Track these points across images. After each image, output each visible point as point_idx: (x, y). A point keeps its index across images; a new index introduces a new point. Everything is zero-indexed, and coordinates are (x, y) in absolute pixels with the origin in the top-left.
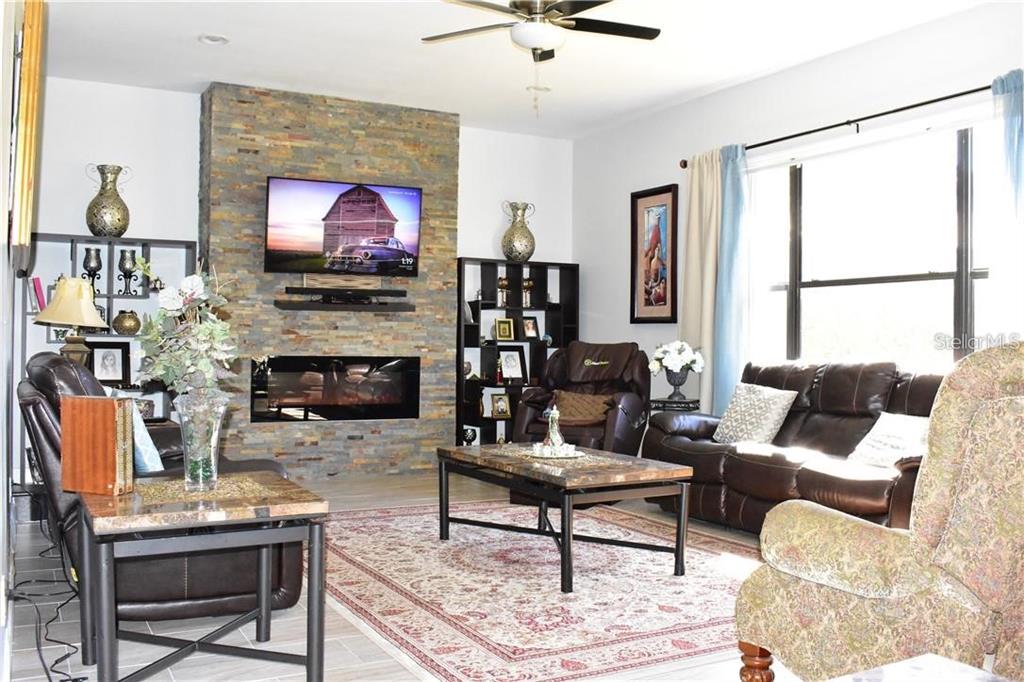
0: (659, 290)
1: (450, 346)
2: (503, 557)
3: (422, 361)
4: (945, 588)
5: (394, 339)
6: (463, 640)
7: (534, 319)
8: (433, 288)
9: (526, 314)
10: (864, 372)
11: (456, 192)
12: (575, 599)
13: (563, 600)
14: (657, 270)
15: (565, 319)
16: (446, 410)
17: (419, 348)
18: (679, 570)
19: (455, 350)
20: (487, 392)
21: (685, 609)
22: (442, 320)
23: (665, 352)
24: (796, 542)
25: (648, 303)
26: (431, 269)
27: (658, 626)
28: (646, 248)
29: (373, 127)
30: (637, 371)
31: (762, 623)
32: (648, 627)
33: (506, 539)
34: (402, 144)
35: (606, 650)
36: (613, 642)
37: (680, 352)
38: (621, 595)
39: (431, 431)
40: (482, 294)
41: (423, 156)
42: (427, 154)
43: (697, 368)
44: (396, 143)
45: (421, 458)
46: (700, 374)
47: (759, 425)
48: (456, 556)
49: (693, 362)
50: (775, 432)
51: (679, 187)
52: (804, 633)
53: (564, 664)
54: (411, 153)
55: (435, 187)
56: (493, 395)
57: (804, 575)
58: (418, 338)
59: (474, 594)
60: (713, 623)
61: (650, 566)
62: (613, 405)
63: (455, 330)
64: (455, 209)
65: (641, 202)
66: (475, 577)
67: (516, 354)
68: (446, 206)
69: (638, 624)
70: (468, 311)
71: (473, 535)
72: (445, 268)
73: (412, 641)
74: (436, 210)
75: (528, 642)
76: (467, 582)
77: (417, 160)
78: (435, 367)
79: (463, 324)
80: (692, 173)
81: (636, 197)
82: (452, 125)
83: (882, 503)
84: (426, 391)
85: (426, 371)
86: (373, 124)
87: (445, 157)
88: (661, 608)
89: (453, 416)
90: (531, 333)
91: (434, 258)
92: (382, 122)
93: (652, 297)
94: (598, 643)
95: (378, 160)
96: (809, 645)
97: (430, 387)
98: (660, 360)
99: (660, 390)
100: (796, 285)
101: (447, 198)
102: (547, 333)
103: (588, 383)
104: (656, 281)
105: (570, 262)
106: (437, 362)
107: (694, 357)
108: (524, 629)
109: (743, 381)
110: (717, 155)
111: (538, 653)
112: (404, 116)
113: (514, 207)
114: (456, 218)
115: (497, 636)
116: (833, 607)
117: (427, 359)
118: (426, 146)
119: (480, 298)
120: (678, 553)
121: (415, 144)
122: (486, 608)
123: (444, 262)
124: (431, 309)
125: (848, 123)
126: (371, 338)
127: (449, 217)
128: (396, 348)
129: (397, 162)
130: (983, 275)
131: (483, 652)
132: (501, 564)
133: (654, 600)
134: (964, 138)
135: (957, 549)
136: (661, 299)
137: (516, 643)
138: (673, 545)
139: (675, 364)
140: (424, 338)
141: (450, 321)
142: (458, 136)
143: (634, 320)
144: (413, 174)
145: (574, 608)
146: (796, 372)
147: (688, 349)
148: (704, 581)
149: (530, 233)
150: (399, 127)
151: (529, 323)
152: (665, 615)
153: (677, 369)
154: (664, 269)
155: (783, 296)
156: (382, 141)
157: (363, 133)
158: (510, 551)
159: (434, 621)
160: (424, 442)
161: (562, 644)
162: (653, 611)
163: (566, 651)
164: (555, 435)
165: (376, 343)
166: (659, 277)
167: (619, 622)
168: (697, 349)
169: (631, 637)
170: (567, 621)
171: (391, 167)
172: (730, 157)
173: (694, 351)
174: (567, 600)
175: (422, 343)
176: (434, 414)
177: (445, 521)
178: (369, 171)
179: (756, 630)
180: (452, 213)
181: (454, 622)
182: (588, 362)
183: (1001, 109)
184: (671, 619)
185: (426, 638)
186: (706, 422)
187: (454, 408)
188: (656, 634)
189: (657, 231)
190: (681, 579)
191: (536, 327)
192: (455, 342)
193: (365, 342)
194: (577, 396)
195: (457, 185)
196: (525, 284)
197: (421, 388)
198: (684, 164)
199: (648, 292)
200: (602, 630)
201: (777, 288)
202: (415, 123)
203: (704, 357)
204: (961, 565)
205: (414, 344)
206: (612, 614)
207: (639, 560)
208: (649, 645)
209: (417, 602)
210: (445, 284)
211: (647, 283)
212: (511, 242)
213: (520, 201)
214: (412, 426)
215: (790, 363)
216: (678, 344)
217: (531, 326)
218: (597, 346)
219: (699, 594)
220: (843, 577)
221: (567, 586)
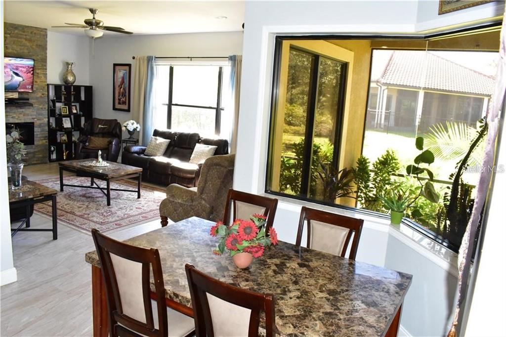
0: (124, 99)
1: (45, 118)
2: (84, 196)
3: (35, 123)
4: (203, 202)
5: (24, 115)
6: (86, 221)
7: (75, 106)
8: (38, 96)
9: (73, 104)
10: (190, 136)
11: (46, 60)
12: (112, 207)
13: (109, 208)
14: (123, 92)
15: (87, 106)
16: (44, 141)
17: (33, 119)
18: (139, 197)
19: (47, 119)
20: (59, 133)
21: (143, 208)
22: (42, 108)
23: (127, 124)
24: (174, 194)
25: (119, 103)
26: (37, 89)
27: (137, 213)
28: (119, 84)
29: (13, 34)
30: (118, 130)
31: (165, 211)
32: (134, 214)
33: (82, 190)
34: (24, 40)
35: (125, 220)
36: (127, 218)
37: (133, 124)
38: (124, 205)
39: (39, 149)
40: (56, 97)
41: (33, 45)
42: (35, 44)
43: (138, 130)
44: (23, 40)
45: (35, 159)
46: (139, 131)
47: (159, 151)
48: (69, 196)
49: (137, 127)
50: (164, 152)
51: (132, 65)
52: (175, 213)
53: (116, 225)
54: (28, 44)
55: (38, 58)
56: (61, 134)
57: (175, 201)
58: (33, 115)
59: (82, 208)
60: (151, 211)
61: (130, 196)
62: (110, 143)
63: (47, 112)
64: (46, 66)
65: (117, 68)
66: (79, 203)
67: (69, 119)
68: (42, 65)
69: (131, 213)
70: (51, 104)
71: (71, 189)
72: (43, 89)
73: (73, 223)
74: (39, 66)
75: (104, 220)
76: (78, 205)
77: (31, 47)
78: (40, 126)
79: (49, 109)
80: (136, 62)
81: (115, 65)
82: (44, 33)
83: (194, 176)
84: (37, 135)
85: (36, 127)
86: (13, 32)
87: (41, 46)
88: (136, 208)
89: (47, 143)
90: (75, 111)
91: (38, 85)
92: (16, 31)
93: (121, 102)
94: (123, 219)
95: (15, 47)
96: (176, 215)
97: (38, 133)
98: (126, 127)
99: (125, 136)
100: (170, 105)
101: (43, 62)
102: (80, 111)
103: (100, 133)
104: (122, 96)
105: (88, 85)
106: (41, 124)
107: (137, 126)
108: (101, 217)
109: (153, 135)
110: (146, 58)
111: (108, 223)
112: (25, 29)
113: (68, 64)
114: (46, 69)
115: (95, 219)
116: (181, 207)
117: (37, 123)
118: (34, 41)
119: (55, 98)
120: (139, 192)
121: (30, 40)
122: (88, 212)
123: (42, 86)
124: (37, 104)
125: (188, 58)
126: (14, 116)
127: (43, 69)
128: (24, 119)
129: (23, 47)
130: (223, 110)
131: (93, 224)
132: (85, 198)
133: (134, 206)
134: (221, 68)
135: (206, 195)
136: (124, 103)
137: (101, 220)
138: (137, 190)
139: (131, 128)
140: (35, 115)
141: (45, 108)
142: (47, 37)
143: (114, 109)
144: (29, 53)
145: (113, 210)
146: (170, 133)
147: (135, 123)
148: (146, 200)
149: (74, 75)
150: (23, 33)
151: (74, 108)
152: (138, 210)
153: (131, 130)
154: (126, 93)
155: (166, 107)
156: (16, 39)
157: (9, 36)
158: (86, 194)
159: (75, 217)
160: (37, 153)
161: (114, 219)
162: (134, 209)
163: (115, 221)
164: (100, 159)
165: (17, 117)
166: (124, 95)
167: (126, 213)
168: (138, 123)
169: (131, 216)
170: (112, 214)
171: (21, 49)
172: (150, 59)
173: (137, 123)
174: (110, 208)
175: (34, 117)
176: (40, 143)
177: (62, 185)
178: (12, 51)
179: (164, 213)
180: (45, 68)
181: (81, 216)
182: (100, 126)
183: (230, 64)
184: (140, 211)
185: (75, 221)
186: (142, 149)
187: (47, 140)
188: (137, 215)
189: (123, 78)
190: (140, 199)
191: (76, 109)
192: (47, 116)
193: (12, 117)
194: (97, 138)
195: (46, 57)
196: (72, 93)
197: (35, 133)
198: (134, 58)
199: (119, 100)
200: (123, 215)
201: (164, 104)
202: (30, 33)
203: (140, 126)
204: (206, 198)
205: (31, 117)
206: (124, 211)
207: (126, 194)
208: (136, 218)
209: (67, 212)
210: (43, 94)
211: (119, 96)
212: (66, 78)
213: (70, 62)
214: (32, 148)
215: (168, 130)
216: (132, 121)
217: (74, 109)
218: (103, 120)
219: (146, 204)
220: (184, 201)
221: (109, 204)
